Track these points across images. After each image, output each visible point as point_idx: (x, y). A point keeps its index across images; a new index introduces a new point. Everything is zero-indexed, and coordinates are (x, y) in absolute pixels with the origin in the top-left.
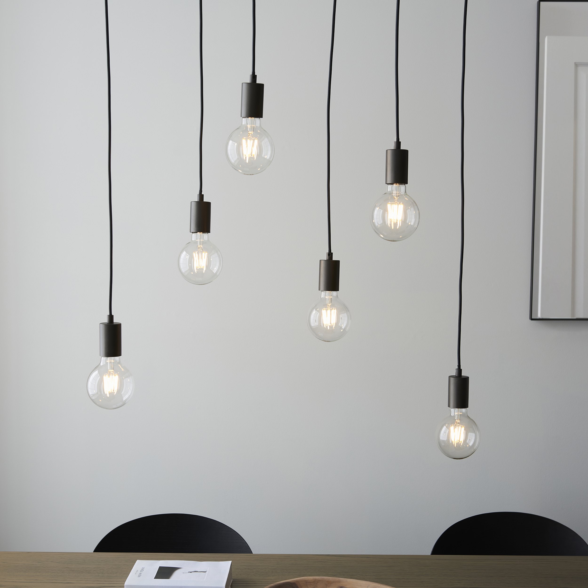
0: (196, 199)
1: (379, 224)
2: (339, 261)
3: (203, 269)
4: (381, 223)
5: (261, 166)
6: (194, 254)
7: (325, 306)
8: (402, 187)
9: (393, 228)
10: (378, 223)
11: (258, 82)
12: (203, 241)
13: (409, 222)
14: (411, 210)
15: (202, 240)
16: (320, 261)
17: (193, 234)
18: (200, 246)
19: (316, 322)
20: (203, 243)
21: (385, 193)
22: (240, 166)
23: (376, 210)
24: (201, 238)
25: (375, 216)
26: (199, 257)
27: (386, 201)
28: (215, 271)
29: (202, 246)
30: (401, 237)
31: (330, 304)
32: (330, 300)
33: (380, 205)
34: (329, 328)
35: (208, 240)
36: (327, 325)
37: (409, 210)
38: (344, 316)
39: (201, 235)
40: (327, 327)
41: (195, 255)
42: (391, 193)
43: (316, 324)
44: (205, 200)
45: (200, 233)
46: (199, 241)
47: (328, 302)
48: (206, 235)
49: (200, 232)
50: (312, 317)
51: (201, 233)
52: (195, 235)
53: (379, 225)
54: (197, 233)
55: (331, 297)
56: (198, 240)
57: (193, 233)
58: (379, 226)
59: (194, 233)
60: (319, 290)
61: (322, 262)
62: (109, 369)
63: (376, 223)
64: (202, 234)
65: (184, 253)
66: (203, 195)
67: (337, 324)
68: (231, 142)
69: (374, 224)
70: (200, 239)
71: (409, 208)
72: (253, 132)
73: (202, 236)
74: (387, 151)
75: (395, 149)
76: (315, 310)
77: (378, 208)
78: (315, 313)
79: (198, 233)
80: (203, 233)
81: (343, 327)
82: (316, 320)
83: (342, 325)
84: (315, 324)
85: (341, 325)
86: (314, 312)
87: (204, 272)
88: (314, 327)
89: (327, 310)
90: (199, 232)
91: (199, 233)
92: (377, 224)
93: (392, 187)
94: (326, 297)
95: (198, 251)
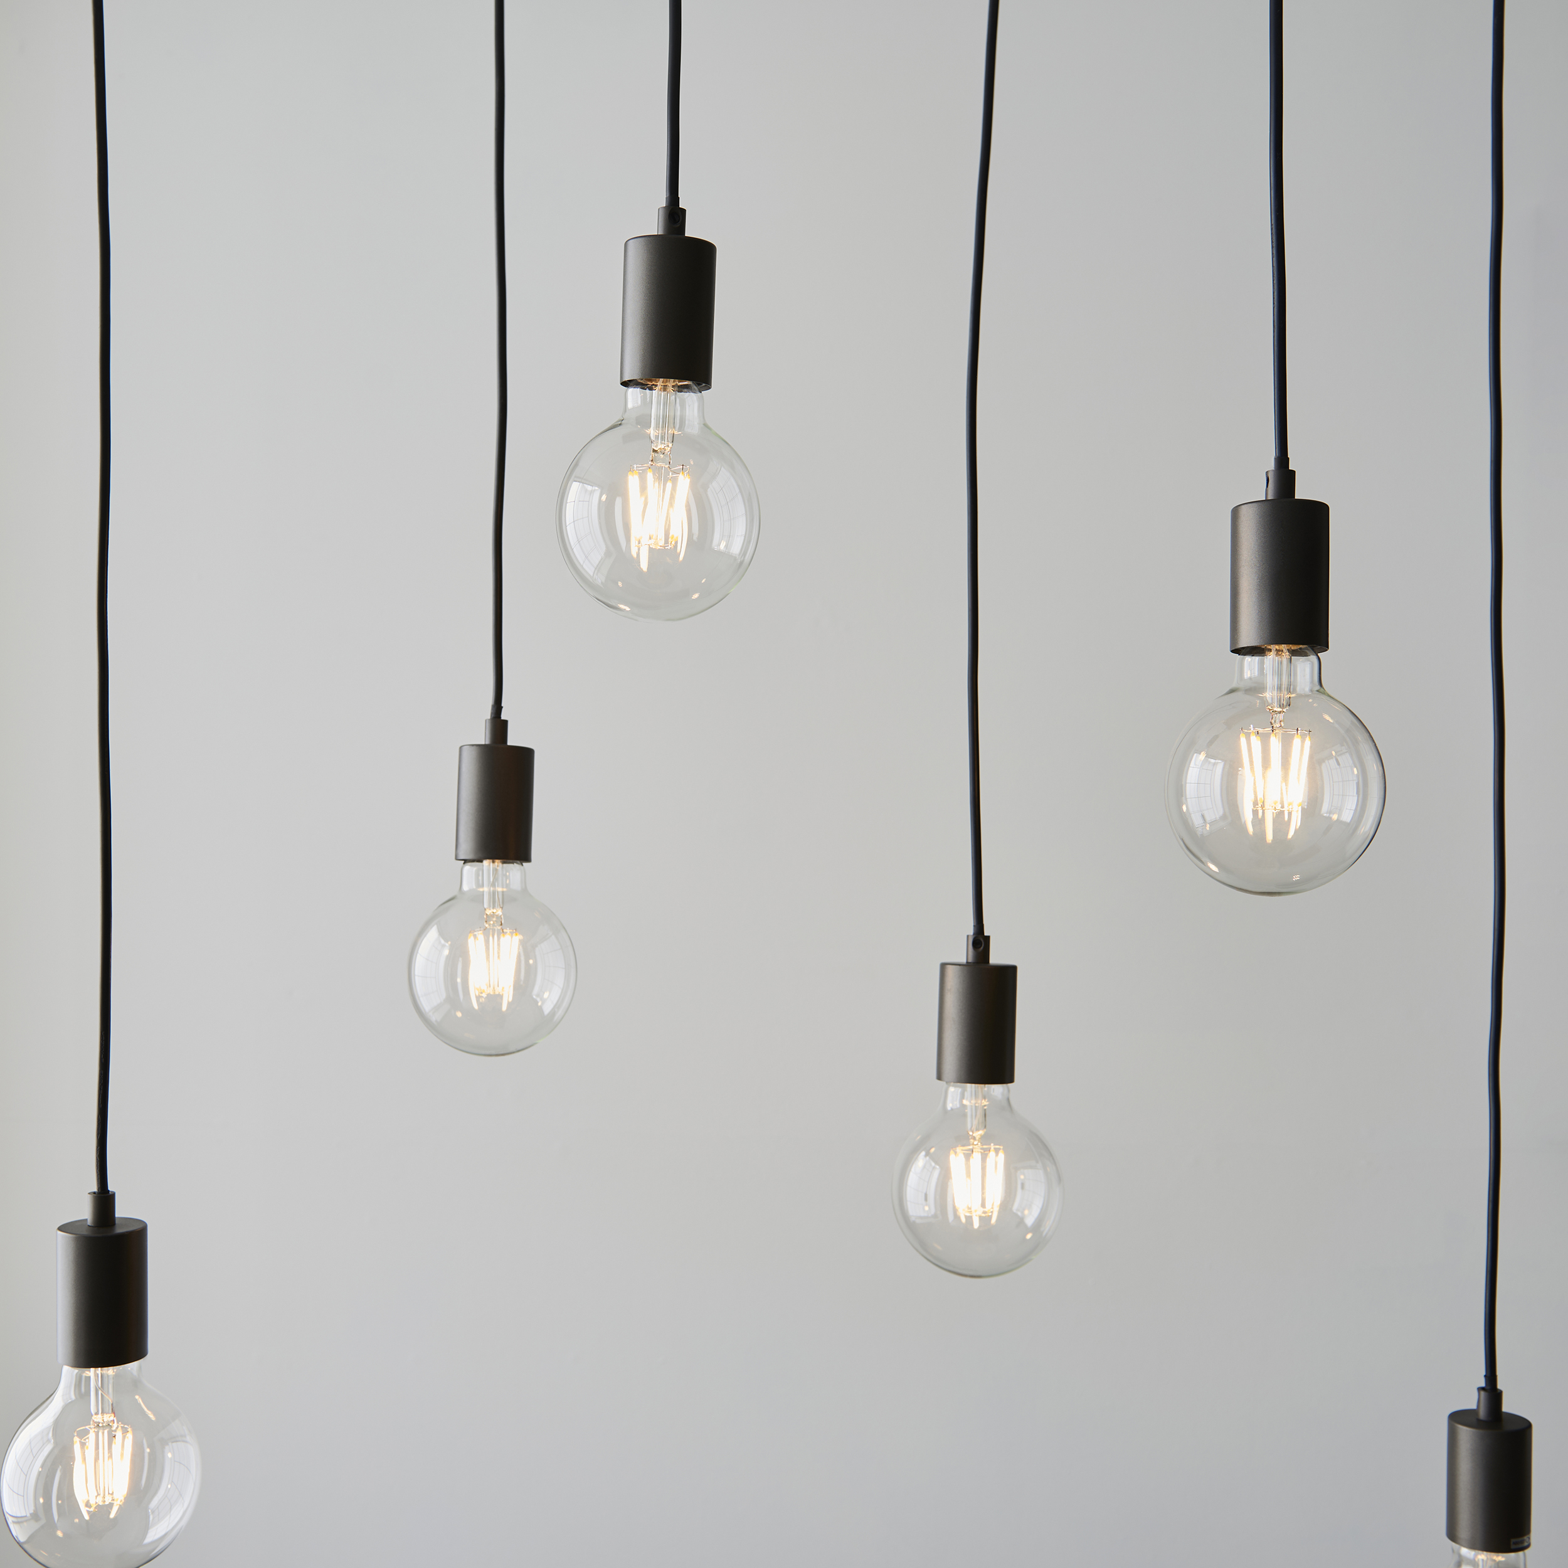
0: (482, 737)
1: (1208, 819)
2: (1013, 969)
3: (500, 997)
4: (1218, 817)
5: (703, 581)
6: (471, 940)
7: (963, 1139)
8: (1305, 666)
9: (1269, 837)
10: (1203, 816)
11: (689, 232)
12: (503, 892)
13: (1330, 812)
14: (1339, 764)
15: (500, 889)
16: (943, 966)
17: (468, 868)
18: (495, 911)
19: (926, 1199)
20: (505, 900)
21: (1232, 691)
22: (620, 584)
23: (1192, 764)
24: (495, 879)
25: (1190, 789)
26: (489, 955)
27: (1237, 722)
28: (547, 1009)
29: (499, 912)
30: (1296, 878)
31: (981, 1132)
32: (980, 1113)
33: (1211, 742)
34: (976, 1225)
35: (525, 890)
36: (968, 1214)
37: (1333, 762)
38: (1033, 1178)
39: (495, 870)
40: (969, 1219)
41: (476, 944)
42: (1255, 689)
43: (927, 1208)
44: (513, 740)
45: (493, 862)
46: (489, 893)
47: (971, 1121)
48: (513, 871)
49: (493, 857)
50: (913, 1179)
51: (496, 864)
52: (475, 869)
53: (1208, 826)
54: (481, 861)
55: (985, 1102)
56: (486, 889)
57: (466, 861)
58: (1208, 829)
59: (473, 861)
60: (939, 1077)
61: (951, 972)
62: (93, 1409)
63: (1193, 815)
64: (500, 864)
65: (433, 934)
66: (506, 722)
67: (1006, 1206)
68: (575, 487)
69: (1184, 820)
70: (493, 885)
71: (1334, 753)
72: (670, 445)
73: (500, 872)
74: (1235, 512)
75: (1270, 498)
76: (923, 1153)
77: (1202, 756)
78: (924, 1167)
79: (486, 863)
80: (503, 863)
81: (1030, 1221)
82: (926, 1195)
83: (1026, 1212)
84: (924, 1209)
85: (1023, 1212)
86: (921, 1161)
87: (504, 1008)
88: (918, 1221)
89: (968, 1156)
90: (491, 861)
91: (488, 861)
92: (1197, 821)
93: (1261, 664)
94: (965, 1102)
95: (486, 929)
